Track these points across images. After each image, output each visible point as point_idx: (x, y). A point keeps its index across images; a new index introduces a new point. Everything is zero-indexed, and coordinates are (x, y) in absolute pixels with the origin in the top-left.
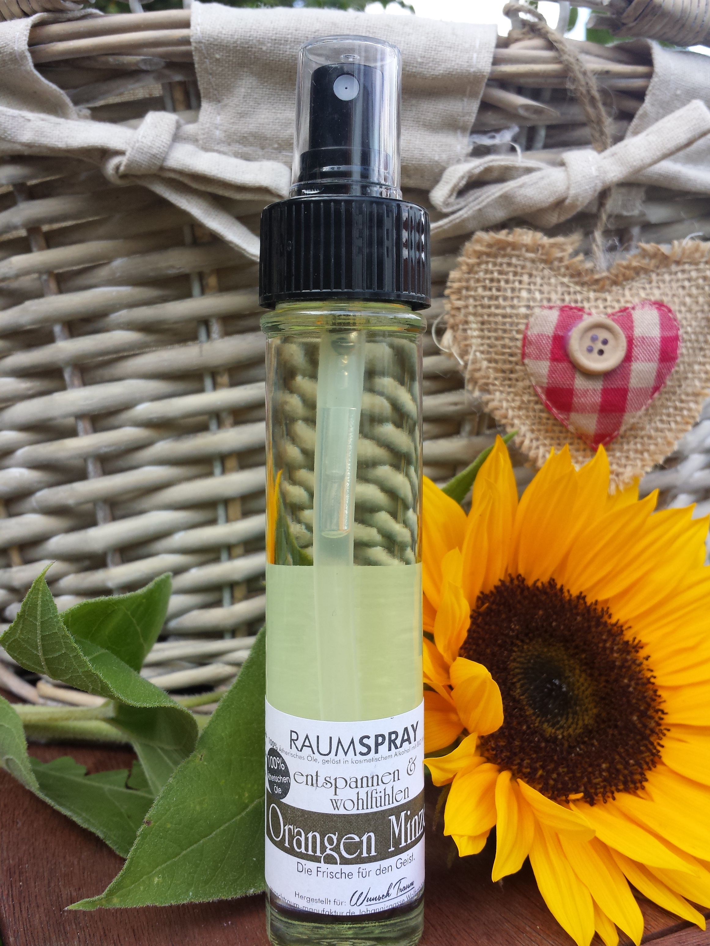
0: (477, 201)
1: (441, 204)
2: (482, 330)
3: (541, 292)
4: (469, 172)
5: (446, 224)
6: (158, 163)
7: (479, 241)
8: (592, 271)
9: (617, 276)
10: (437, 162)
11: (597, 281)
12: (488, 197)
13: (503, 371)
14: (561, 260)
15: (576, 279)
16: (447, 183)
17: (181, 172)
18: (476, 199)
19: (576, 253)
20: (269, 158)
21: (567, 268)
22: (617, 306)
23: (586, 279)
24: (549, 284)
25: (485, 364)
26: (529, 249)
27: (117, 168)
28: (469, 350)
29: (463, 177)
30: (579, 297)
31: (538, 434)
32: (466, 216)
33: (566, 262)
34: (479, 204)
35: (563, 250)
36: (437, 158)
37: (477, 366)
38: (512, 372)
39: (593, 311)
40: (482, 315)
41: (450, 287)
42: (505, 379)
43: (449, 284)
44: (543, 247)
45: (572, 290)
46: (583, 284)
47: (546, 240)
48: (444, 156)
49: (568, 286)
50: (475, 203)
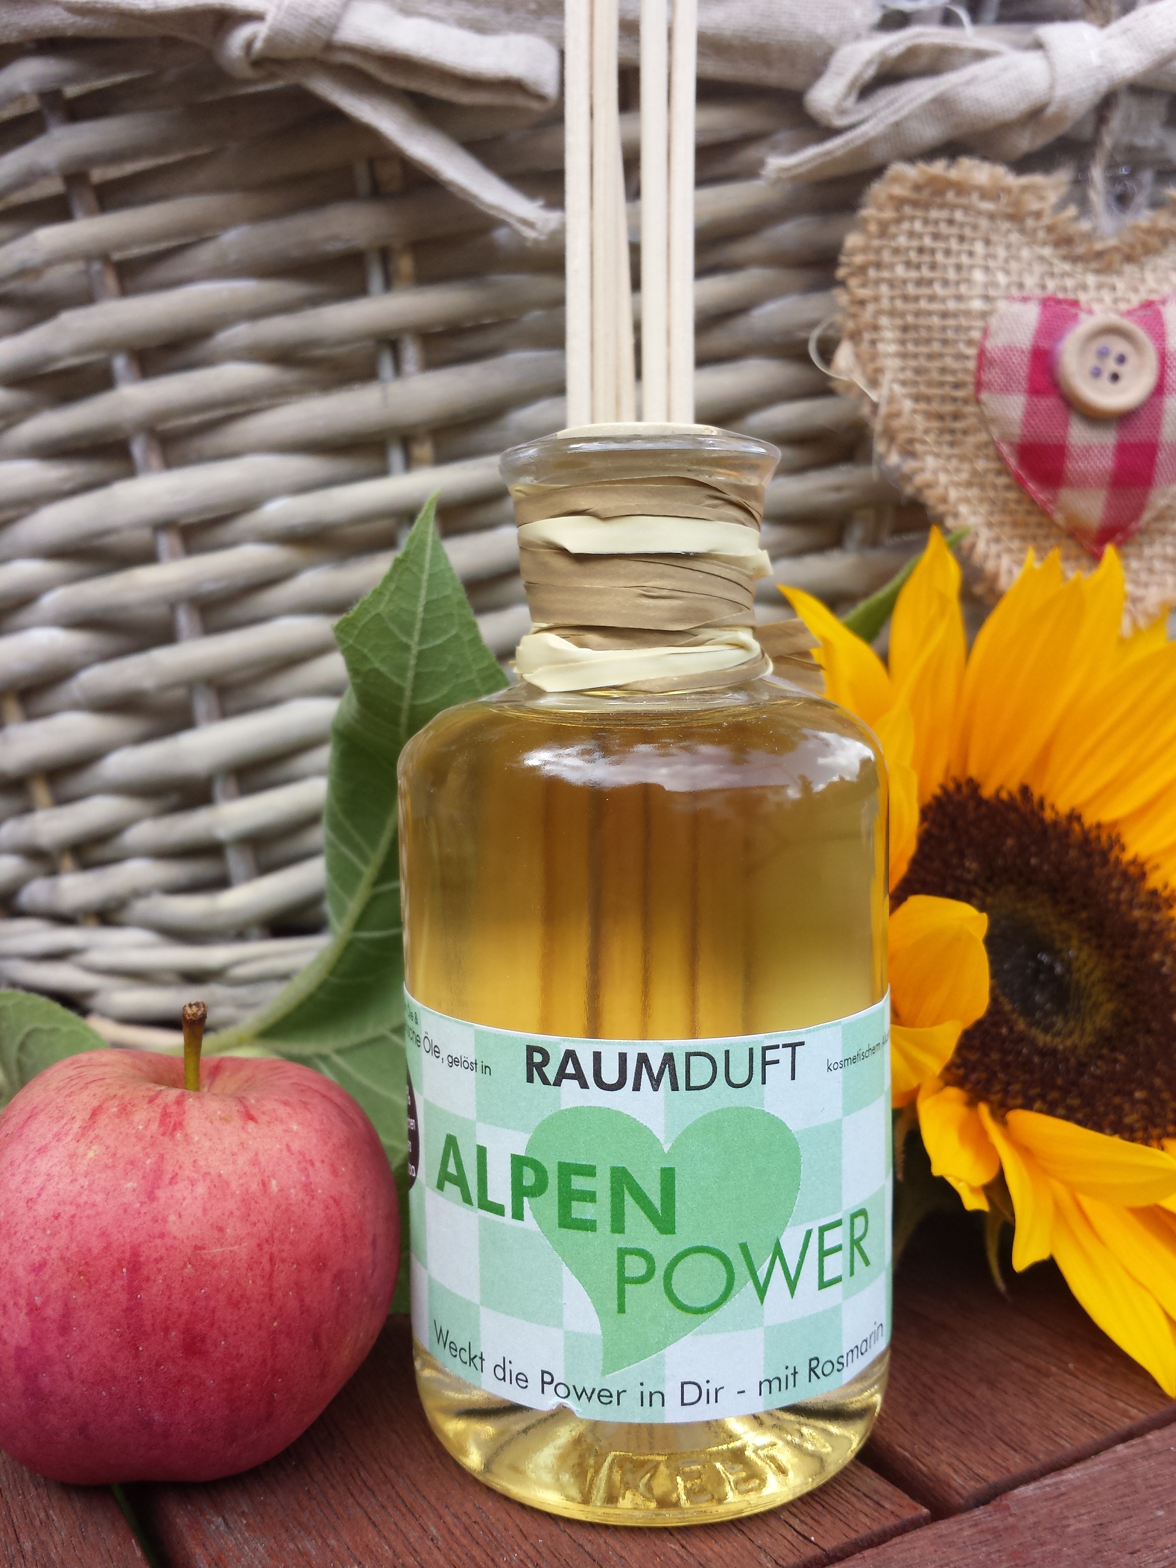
0: (892, 109)
1: (830, 110)
2: (903, 342)
3: (1007, 272)
4: (882, 53)
5: (838, 148)
6: (323, 34)
7: (897, 179)
8: (1088, 237)
9: (1132, 247)
10: (820, 38)
11: (1099, 255)
12: (911, 101)
13: (940, 417)
14: (1038, 215)
15: (1063, 251)
16: (839, 74)
17: (364, 53)
18: (891, 103)
19: (1062, 205)
20: (519, 28)
21: (1050, 229)
22: (1136, 300)
23: (1080, 250)
24: (1018, 259)
25: (908, 405)
26: (985, 194)
27: (249, 45)
28: (880, 377)
29: (869, 63)
30: (1069, 283)
31: (998, 531)
32: (872, 134)
33: (1046, 220)
34: (894, 112)
35: (1042, 198)
36: (820, 30)
37: (895, 408)
38: (956, 416)
39: (1096, 307)
40: (902, 315)
41: (848, 265)
42: (942, 431)
43: (843, 259)
44: (1008, 191)
45: (1056, 270)
46: (1074, 259)
47: (1012, 180)
48: (834, 28)
49: (1051, 264)
50: (888, 111)
